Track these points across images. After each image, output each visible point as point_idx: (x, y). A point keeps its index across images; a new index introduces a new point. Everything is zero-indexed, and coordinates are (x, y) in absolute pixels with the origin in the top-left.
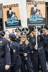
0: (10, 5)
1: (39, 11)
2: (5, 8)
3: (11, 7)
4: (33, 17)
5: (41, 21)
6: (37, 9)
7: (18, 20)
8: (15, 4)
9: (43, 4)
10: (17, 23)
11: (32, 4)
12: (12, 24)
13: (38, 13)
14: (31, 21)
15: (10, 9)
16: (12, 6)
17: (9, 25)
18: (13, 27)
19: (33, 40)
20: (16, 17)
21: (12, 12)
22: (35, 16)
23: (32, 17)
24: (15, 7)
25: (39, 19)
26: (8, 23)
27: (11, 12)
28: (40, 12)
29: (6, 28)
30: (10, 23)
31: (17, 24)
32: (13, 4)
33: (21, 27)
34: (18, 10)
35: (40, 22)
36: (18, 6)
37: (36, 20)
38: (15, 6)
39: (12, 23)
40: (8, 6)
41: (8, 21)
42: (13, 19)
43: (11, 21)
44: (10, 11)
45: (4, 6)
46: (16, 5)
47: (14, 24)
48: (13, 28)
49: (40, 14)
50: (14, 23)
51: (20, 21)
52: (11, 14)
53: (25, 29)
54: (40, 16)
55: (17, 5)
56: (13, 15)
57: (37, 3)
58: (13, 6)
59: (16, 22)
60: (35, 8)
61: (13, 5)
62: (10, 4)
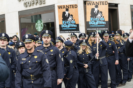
1: (101, 12)
2: (60, 8)
4: (94, 20)
5: (103, 24)
6: (98, 11)
7: (76, 24)
8: (73, 5)
9: (105, 4)
11: (92, 5)
12: (68, 29)
13: (99, 15)
14: (91, 25)
15: (67, 10)
16: (70, 6)
17: (64, 29)
19: (94, 48)
20: (74, 20)
21: (69, 14)
22: (95, 19)
23: (92, 20)
25: (101, 22)
26: (63, 26)
28: (102, 14)
29: (61, 32)
30: (66, 26)
32: (71, 4)
33: (79, 32)
34: (77, 12)
35: (102, 26)
36: (76, 8)
37: (97, 23)
38: (73, 7)
39: (69, 27)
41: (63, 24)
42: (70, 23)
43: (67, 24)
44: (67, 13)
45: (60, 6)
48: (69, 33)
49: (102, 16)
51: (78, 25)
52: (67, 16)
53: (83, 34)
54: (102, 19)
55: (76, 6)
56: (70, 17)
57: (99, 3)
60: (96, 9)
62: (67, 5)
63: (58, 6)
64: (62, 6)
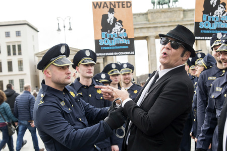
0: (111, 3)
2: (98, 7)
3: (115, 6)
7: (129, 39)
8: (124, 2)
10: (124, 45)
18: (116, 53)
24: (123, 7)
27: (113, 18)
31: (126, 47)
36: (130, 7)
38: (123, 5)
40: (105, 3)
46: (127, 5)
47: (118, 48)
50: (117, 45)
55: (129, 5)
58: (119, 5)
59: (122, 41)
61: (119, 2)
63: (93, 3)
64: (101, 3)
